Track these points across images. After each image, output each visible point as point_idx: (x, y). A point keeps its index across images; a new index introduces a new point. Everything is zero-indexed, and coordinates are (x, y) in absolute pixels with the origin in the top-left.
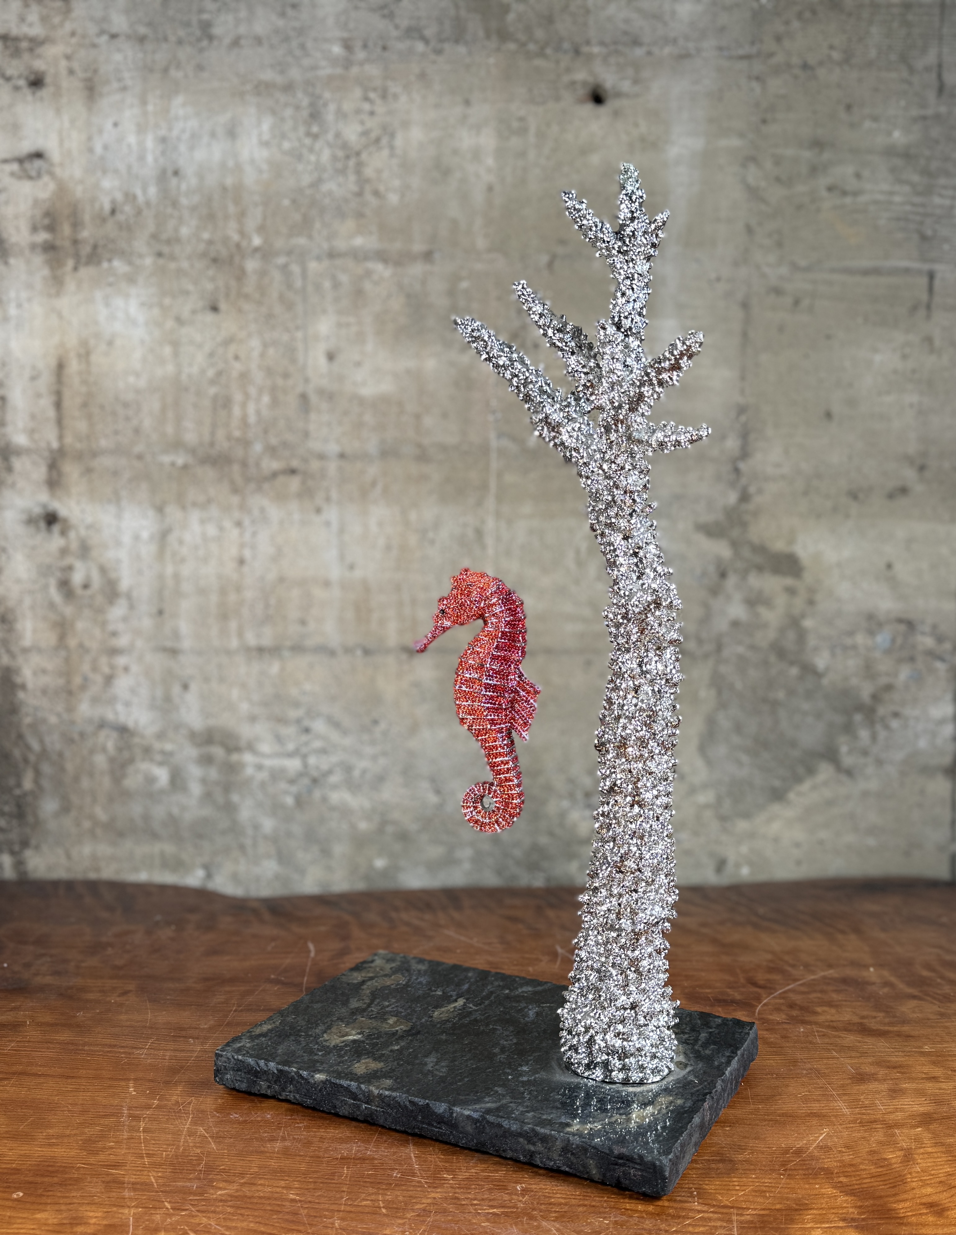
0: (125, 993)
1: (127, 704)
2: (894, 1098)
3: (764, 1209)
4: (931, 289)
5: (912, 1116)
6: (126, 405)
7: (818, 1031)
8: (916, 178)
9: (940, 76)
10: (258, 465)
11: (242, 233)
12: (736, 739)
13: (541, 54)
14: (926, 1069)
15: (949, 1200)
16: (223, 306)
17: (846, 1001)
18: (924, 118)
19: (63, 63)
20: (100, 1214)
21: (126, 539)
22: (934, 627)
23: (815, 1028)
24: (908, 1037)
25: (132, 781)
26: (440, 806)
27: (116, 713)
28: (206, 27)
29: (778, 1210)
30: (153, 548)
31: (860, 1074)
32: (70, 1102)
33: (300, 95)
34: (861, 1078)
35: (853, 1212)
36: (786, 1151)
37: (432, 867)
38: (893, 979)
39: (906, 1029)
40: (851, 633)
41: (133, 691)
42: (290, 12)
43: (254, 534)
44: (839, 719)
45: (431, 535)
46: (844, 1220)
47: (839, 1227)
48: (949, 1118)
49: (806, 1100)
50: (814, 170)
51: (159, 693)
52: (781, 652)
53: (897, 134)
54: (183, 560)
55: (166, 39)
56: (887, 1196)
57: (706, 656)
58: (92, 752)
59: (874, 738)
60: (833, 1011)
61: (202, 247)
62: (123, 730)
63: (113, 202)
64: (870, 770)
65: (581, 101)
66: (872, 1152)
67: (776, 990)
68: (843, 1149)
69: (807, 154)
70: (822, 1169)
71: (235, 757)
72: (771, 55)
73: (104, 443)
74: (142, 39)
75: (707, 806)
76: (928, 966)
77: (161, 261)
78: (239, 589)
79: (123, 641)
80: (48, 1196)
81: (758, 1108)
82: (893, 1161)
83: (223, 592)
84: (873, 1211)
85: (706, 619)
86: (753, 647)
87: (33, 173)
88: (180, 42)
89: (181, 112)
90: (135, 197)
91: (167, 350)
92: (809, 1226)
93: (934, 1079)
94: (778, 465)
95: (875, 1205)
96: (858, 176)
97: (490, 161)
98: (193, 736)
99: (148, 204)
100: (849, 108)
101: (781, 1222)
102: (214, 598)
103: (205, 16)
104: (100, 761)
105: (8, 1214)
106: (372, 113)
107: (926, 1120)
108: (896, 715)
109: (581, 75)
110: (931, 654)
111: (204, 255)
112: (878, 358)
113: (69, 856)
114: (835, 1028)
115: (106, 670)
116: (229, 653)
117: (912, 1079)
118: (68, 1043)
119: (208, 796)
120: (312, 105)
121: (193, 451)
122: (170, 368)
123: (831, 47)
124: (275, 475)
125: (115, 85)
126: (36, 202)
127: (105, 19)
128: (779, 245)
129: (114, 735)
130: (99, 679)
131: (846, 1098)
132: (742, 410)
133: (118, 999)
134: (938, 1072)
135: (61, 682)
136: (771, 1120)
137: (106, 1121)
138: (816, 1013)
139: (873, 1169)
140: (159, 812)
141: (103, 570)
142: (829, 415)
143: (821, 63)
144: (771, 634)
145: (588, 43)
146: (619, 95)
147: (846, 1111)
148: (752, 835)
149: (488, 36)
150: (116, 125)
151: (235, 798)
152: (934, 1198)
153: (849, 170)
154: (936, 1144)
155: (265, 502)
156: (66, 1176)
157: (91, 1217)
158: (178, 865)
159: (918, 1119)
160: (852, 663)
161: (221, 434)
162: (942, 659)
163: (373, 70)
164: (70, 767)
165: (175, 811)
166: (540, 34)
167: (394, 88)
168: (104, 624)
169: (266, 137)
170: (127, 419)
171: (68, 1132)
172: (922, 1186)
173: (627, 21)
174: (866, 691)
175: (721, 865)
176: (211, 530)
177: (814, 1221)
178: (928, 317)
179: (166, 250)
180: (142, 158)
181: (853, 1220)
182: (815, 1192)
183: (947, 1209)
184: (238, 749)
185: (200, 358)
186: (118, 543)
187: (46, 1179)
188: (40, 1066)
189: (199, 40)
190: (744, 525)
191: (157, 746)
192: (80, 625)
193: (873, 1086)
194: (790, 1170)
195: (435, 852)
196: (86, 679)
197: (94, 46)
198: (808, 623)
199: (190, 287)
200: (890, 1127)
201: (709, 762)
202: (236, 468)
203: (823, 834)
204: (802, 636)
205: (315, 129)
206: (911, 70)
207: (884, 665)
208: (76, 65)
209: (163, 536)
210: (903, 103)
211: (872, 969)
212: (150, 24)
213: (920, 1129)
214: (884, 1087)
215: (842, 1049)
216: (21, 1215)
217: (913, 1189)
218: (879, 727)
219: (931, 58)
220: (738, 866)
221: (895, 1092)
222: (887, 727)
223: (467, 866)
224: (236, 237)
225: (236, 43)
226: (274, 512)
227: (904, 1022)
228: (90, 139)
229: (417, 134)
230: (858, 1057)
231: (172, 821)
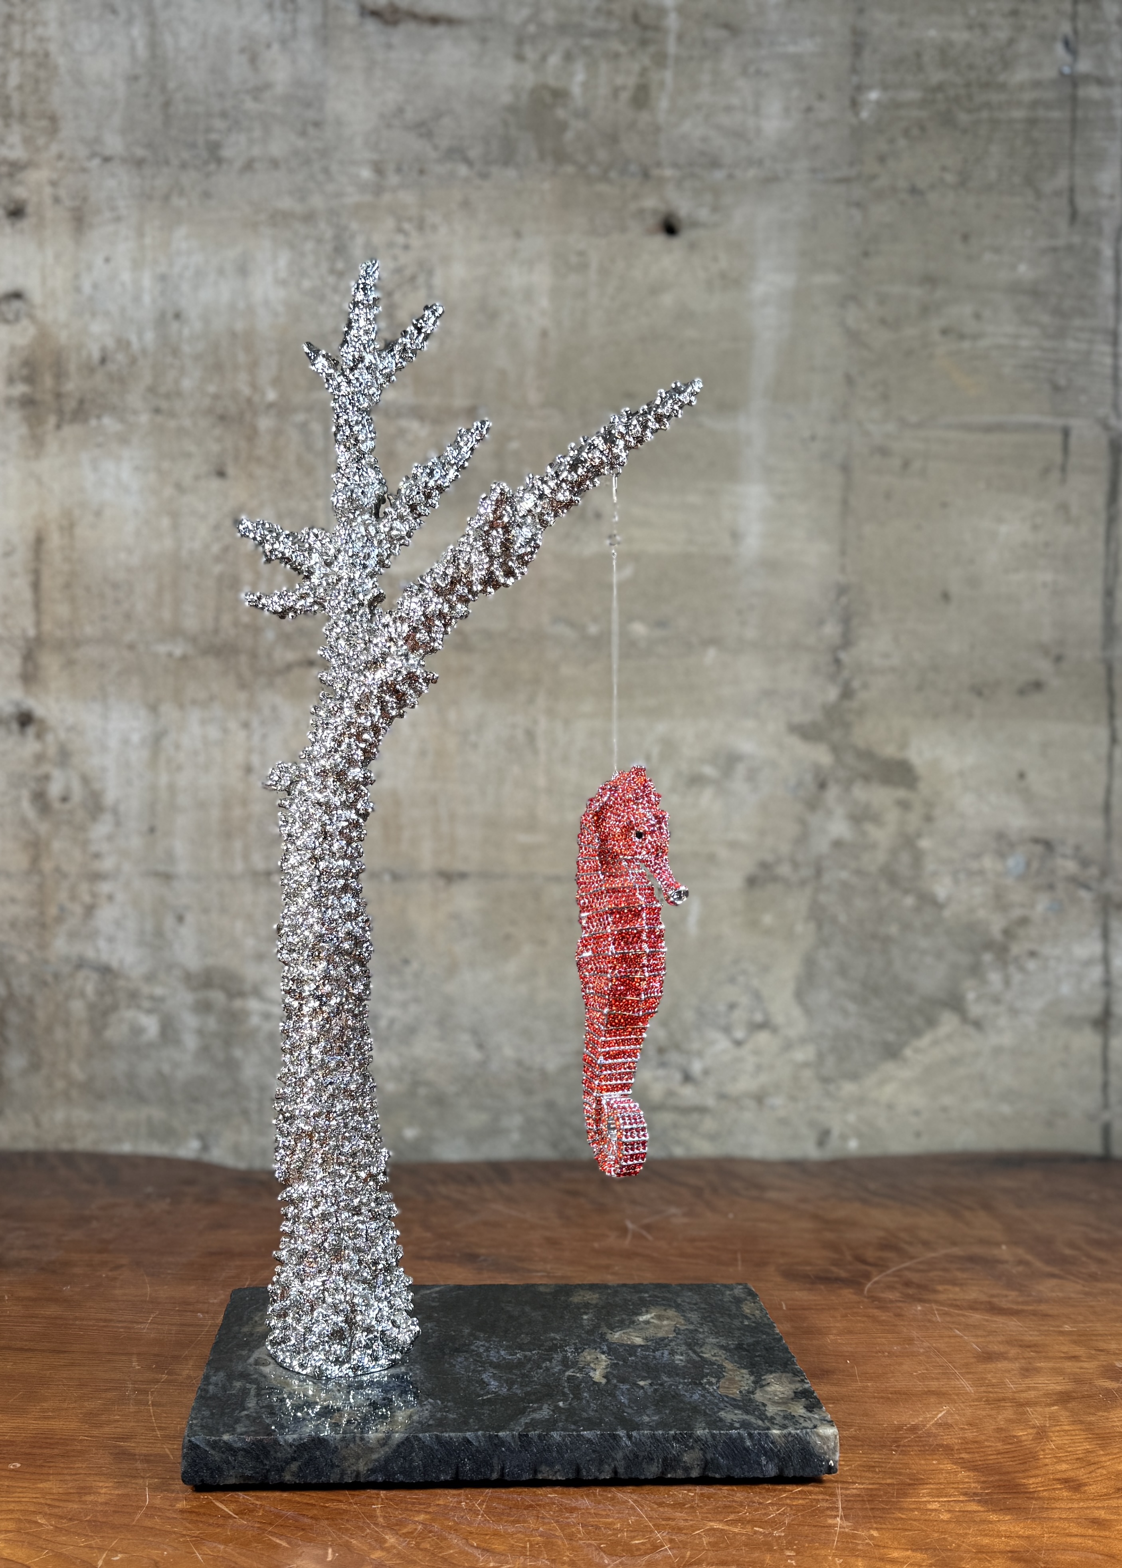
0: (118, 1267)
1: (111, 940)
2: (1027, 1377)
3: (873, 1484)
4: (1065, 448)
5: (1047, 1395)
6: (115, 586)
7: (937, 1310)
8: (1045, 319)
9: (1072, 202)
10: (269, 655)
11: (254, 386)
12: (840, 984)
13: (604, 177)
14: (1065, 1349)
15: (1087, 1476)
16: (231, 470)
17: (972, 1279)
18: (1054, 250)
19: (48, 190)
20: (111, 1484)
21: (113, 743)
22: (1078, 848)
23: (935, 1307)
24: (1046, 1316)
25: (115, 1032)
26: (484, 1064)
27: (98, 950)
28: (214, 148)
29: (888, 1484)
30: (145, 754)
31: (987, 1353)
32: (65, 1376)
33: (322, 225)
34: (988, 1357)
35: (975, 1487)
36: (899, 1428)
37: (474, 1137)
38: (1029, 1257)
39: (1043, 1307)
40: (977, 856)
41: (118, 924)
42: (311, 131)
43: (264, 737)
44: (965, 959)
45: (473, 738)
46: (965, 1494)
47: (959, 1501)
48: (1089, 1396)
49: (923, 1378)
50: (925, 311)
51: (149, 926)
52: (892, 878)
53: (1023, 269)
54: (179, 768)
55: (167, 162)
56: (1015, 1472)
57: (803, 883)
58: (68, 997)
59: (1007, 982)
60: (957, 1289)
61: (207, 402)
62: (105, 971)
63: (103, 349)
64: (1003, 1021)
65: (650, 232)
66: (999, 1430)
67: (888, 1268)
68: (966, 1427)
69: (917, 292)
70: (942, 1446)
71: (238, 1003)
72: (873, 177)
73: (88, 630)
74: (139, 163)
75: (806, 1065)
76: (1072, 1245)
77: (159, 419)
78: (245, 802)
79: (107, 864)
80: (50, 1467)
81: (867, 1386)
82: (1024, 1438)
83: (226, 805)
84: (999, 1486)
85: (803, 838)
86: (859, 872)
87: (10, 316)
88: (184, 166)
89: (184, 246)
90: (128, 344)
91: (165, 522)
92: (924, 1499)
93: (1075, 1358)
94: (886, 656)
95: (1001, 1480)
96: (977, 316)
97: (544, 302)
98: (188, 978)
99: (144, 351)
100: (965, 238)
101: (893, 1497)
102: (215, 813)
103: (214, 137)
104: (78, 1007)
105: (6, 1483)
106: (406, 247)
107: (1063, 1398)
108: (1033, 954)
109: (650, 202)
110: (1075, 881)
111: (209, 411)
112: (1004, 529)
113: (38, 1124)
114: (958, 1307)
115: (87, 898)
116: (232, 878)
117: (1047, 1358)
118: (56, 1318)
119: (205, 1051)
120: (337, 237)
121: (194, 640)
122: (168, 543)
123: (944, 169)
124: (289, 667)
125: (108, 215)
126: (13, 349)
127: (97, 140)
128: (885, 397)
129: (95, 976)
130: (78, 909)
131: (970, 1376)
132: (842, 590)
133: (110, 1274)
134: (1079, 1351)
135: (33, 913)
136: (882, 1398)
137: (109, 1395)
138: (935, 1291)
139: (1000, 1446)
140: (146, 1069)
141: (85, 780)
142: (946, 597)
143: (932, 187)
144: (881, 857)
145: (659, 164)
146: (695, 224)
147: (970, 1389)
148: (861, 1101)
149: (542, 157)
150: (107, 260)
151: (238, 1053)
152: (1071, 1474)
153: (967, 310)
154: (1074, 1423)
155: (278, 700)
156: (69, 1448)
157: (102, 1487)
158: (168, 1133)
159: (1055, 1397)
160: (979, 892)
161: (226, 619)
162: (1086, 887)
163: (408, 198)
164: (41, 1015)
165: (166, 1068)
166: (602, 155)
167: (433, 217)
168: (85, 844)
169: (283, 274)
170: (117, 602)
171: (65, 1405)
172: (1056, 1463)
173: (704, 139)
174: (996, 925)
175: (823, 1137)
176: (214, 733)
177: (929, 1495)
178: (1063, 481)
179: (164, 405)
180: (137, 299)
181: (975, 1494)
182: (932, 1467)
183: (1085, 1485)
184: (241, 994)
185: (203, 531)
186: (104, 748)
187: (45, 1451)
188: (26, 1340)
189: (206, 163)
190: (847, 726)
191: (146, 990)
192: (57, 845)
193: (1002, 1365)
194: (904, 1446)
195: (477, 1119)
196: (62, 909)
197: (84, 170)
198: (925, 843)
199: (192, 448)
200: (1022, 1405)
201: (808, 1011)
202: (243, 659)
203: (947, 1100)
204: (918, 857)
205: (340, 265)
206: (1039, 195)
207: (1018, 895)
208: (62, 193)
209: (156, 740)
210: (1029, 232)
211: (1004, 1247)
212: (149, 146)
213: (1056, 1407)
214: (1016, 1365)
215: (967, 1327)
216: (21, 1485)
217: (1046, 1465)
218: (1012, 969)
219: (1061, 180)
220: (844, 1138)
221: (1027, 1371)
222: (1022, 969)
223: (515, 1137)
224: (246, 391)
225: (249, 166)
226: (288, 711)
227: (1040, 1301)
228: (77, 276)
229: (459, 271)
230: (985, 1336)
231: (162, 1080)
